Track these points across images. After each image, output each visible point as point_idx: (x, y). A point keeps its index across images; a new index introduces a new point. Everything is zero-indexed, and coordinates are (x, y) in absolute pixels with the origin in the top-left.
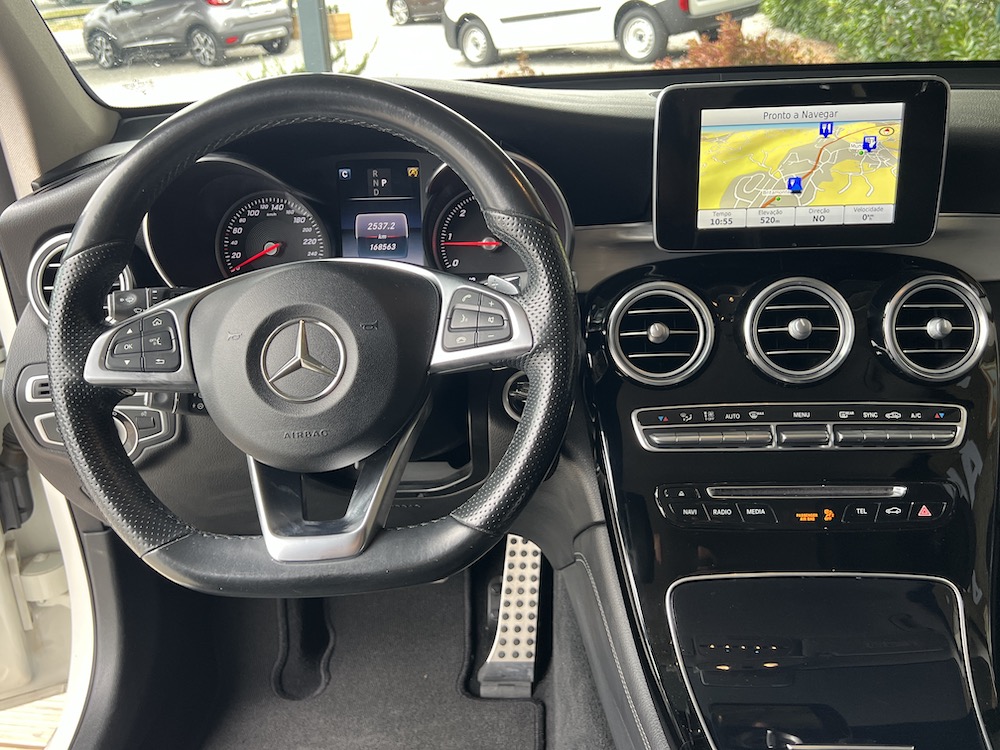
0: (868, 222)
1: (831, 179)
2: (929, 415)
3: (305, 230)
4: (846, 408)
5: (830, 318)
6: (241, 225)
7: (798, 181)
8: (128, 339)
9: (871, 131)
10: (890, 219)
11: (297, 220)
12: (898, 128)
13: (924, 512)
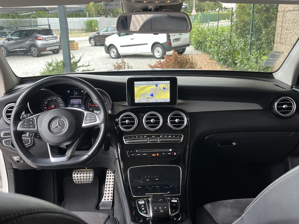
0: (165, 102)
1: (158, 94)
2: (176, 136)
3: (60, 103)
4: (161, 135)
5: (158, 119)
6: (47, 102)
7: (152, 94)
8: (26, 122)
9: (165, 86)
10: (169, 101)
11: (58, 101)
12: (169, 85)
13: (175, 154)
